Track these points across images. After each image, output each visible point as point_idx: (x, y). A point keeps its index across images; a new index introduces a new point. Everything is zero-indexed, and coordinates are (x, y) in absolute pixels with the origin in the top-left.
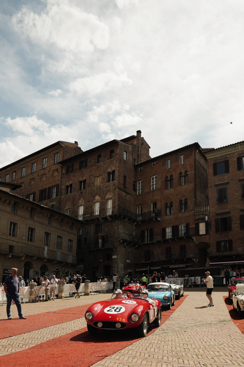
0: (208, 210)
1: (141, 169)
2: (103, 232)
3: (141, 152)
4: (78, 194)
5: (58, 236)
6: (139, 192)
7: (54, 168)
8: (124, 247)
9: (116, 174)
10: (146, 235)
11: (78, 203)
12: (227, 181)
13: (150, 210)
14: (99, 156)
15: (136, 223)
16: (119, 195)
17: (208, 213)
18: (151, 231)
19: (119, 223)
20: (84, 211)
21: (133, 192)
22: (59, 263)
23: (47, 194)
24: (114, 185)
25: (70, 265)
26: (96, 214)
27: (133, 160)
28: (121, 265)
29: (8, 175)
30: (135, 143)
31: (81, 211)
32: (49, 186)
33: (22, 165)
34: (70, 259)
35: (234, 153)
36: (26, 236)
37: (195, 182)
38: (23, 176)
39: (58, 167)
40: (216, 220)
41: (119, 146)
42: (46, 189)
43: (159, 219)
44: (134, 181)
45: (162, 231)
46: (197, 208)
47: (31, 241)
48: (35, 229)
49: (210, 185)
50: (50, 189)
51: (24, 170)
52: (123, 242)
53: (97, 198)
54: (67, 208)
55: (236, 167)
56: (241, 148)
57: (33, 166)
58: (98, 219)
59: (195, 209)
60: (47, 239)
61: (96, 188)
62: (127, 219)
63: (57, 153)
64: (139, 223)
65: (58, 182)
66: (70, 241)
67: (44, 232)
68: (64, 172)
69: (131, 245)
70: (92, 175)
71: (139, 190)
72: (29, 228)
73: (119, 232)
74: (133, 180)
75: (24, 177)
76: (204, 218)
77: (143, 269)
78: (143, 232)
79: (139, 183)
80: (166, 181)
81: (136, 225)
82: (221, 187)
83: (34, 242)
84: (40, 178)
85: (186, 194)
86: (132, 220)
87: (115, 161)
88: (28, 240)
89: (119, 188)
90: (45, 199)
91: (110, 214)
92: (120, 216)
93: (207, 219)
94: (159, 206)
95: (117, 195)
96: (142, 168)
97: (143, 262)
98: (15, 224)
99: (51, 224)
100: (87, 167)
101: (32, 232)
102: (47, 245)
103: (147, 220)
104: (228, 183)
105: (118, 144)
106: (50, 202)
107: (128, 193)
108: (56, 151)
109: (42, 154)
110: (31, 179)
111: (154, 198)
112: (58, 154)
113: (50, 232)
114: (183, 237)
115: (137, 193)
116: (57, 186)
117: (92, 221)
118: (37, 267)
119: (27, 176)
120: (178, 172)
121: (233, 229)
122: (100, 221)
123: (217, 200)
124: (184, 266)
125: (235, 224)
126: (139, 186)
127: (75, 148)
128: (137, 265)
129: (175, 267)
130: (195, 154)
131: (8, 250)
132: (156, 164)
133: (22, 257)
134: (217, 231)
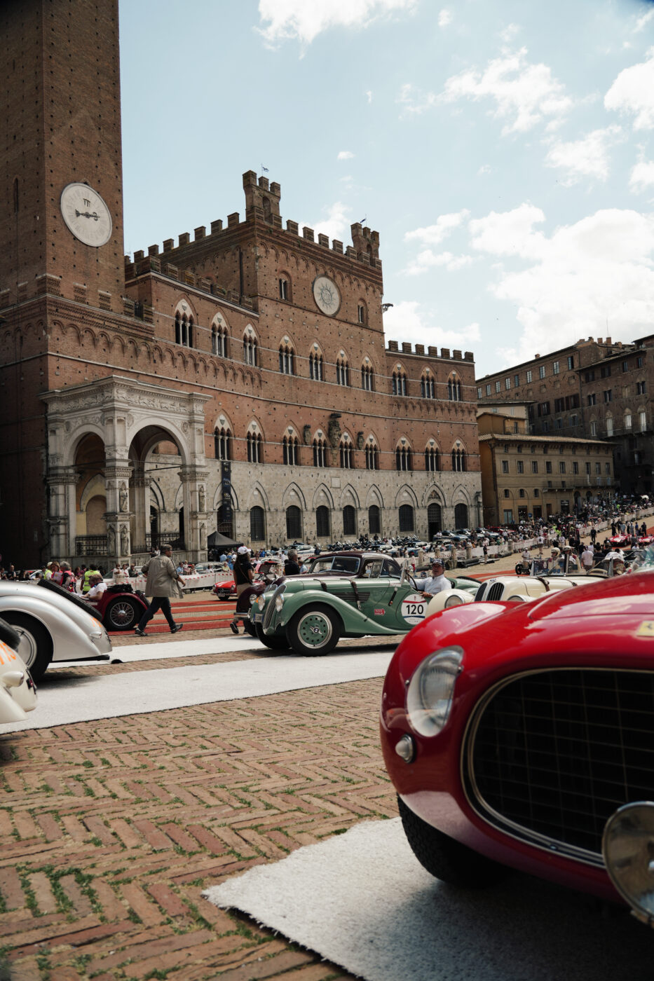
2: (638, 448)
4: (603, 406)
5: (597, 463)
7: (569, 374)
9: (647, 385)
11: (605, 416)
14: (624, 363)
20: (613, 426)
23: (565, 404)
24: (646, 397)
25: (610, 487)
26: (628, 428)
29: (508, 378)
31: (610, 424)
32: (567, 395)
33: (527, 368)
34: (610, 482)
36: (572, 471)
38: (529, 381)
39: (574, 374)
41: (647, 354)
42: (562, 399)
47: (576, 473)
48: (577, 462)
50: (568, 398)
51: (529, 375)
53: (627, 410)
54: (592, 420)
57: (541, 371)
58: (631, 434)
61: (624, 400)
63: (570, 357)
65: (577, 391)
66: (607, 464)
67: (585, 462)
68: (583, 380)
70: (618, 386)
72: (574, 463)
75: (530, 383)
84: (552, 385)
87: (644, 371)
90: (563, 410)
91: (645, 430)
95: (651, 409)
100: (610, 376)
106: (571, 414)
108: (569, 354)
109: (551, 358)
110: (540, 386)
116: (577, 395)
117: (625, 436)
118: (583, 494)
119: (534, 382)
122: (633, 436)
127: (590, 345)
131: (562, 486)
133: (572, 489)
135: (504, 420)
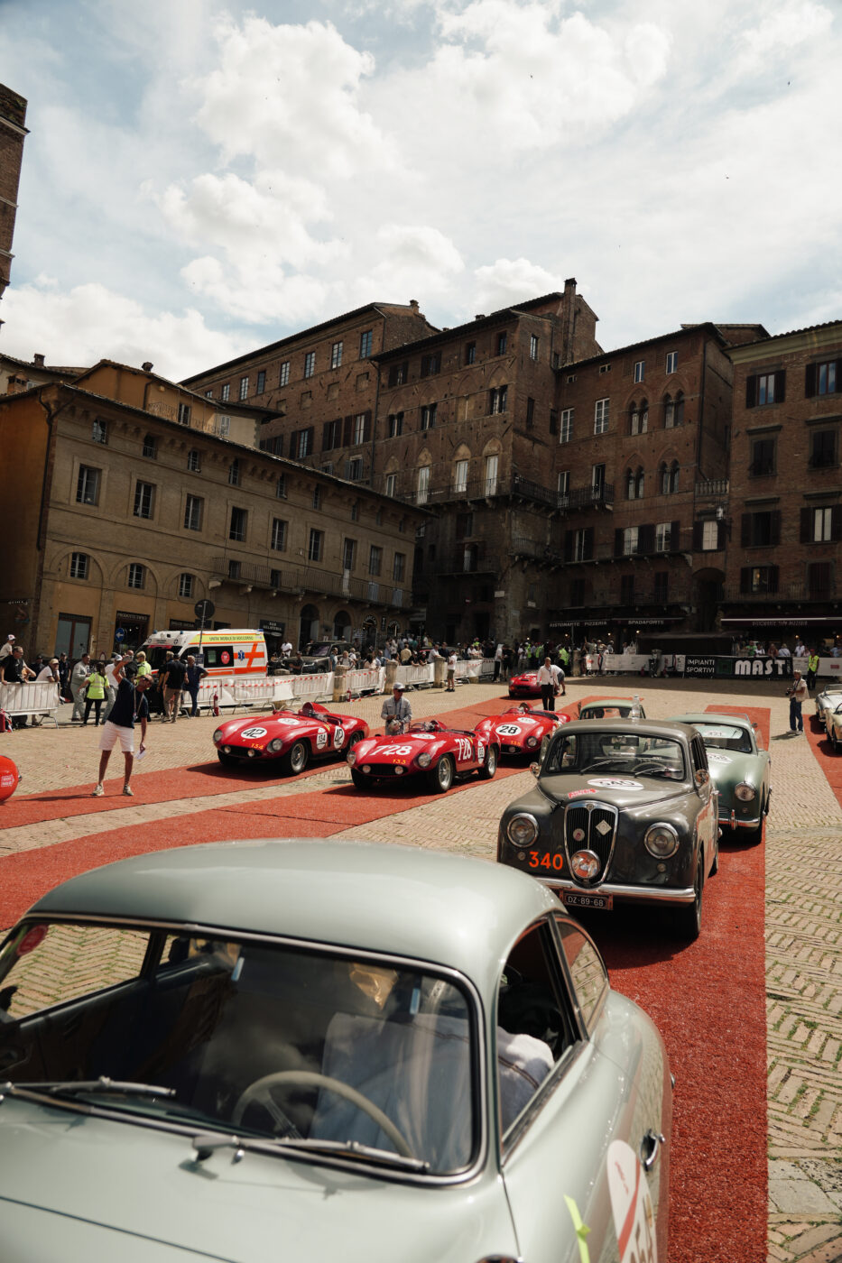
0: (726, 490)
1: (571, 379)
2: (473, 535)
3: (573, 334)
4: (416, 439)
5: (374, 548)
6: (564, 438)
7: (359, 368)
8: (524, 572)
9: (511, 393)
10: (577, 545)
11: (417, 461)
12: (776, 424)
13: (589, 482)
14: (471, 346)
15: (553, 513)
16: (513, 448)
17: (725, 498)
18: (590, 534)
19: (514, 514)
20: (429, 482)
21: (549, 438)
22: (376, 607)
23: (342, 434)
24: (505, 422)
25: (398, 612)
26: (460, 490)
27: (553, 356)
28: (515, 614)
29: (245, 378)
30: (560, 311)
31: (425, 479)
32: (348, 414)
33: (283, 355)
34: (399, 599)
35: (799, 354)
36: (304, 550)
37: (701, 421)
38: (282, 385)
39: (370, 367)
40: (745, 518)
41: (520, 324)
42: (339, 421)
43: (608, 507)
44: (552, 410)
45: (614, 537)
46: (700, 486)
47: (315, 559)
48: (323, 532)
49: (736, 431)
50: (350, 421)
51: (286, 368)
52: (520, 559)
53: (463, 450)
54: (390, 470)
55: (803, 389)
56: (818, 342)
57: (308, 361)
58: (463, 503)
59: (697, 489)
60: (349, 555)
61: (460, 427)
62: (532, 505)
63: (367, 332)
64: (562, 514)
65: (369, 406)
66: (400, 555)
67: (344, 537)
68: (384, 381)
69: (541, 566)
70: (451, 394)
71: (565, 431)
72: (312, 530)
73: (513, 538)
74: (551, 407)
75: (285, 386)
76: (716, 512)
77: (565, 625)
78: (570, 536)
79: (566, 414)
80: (631, 412)
81: (552, 518)
82: (764, 437)
83: (321, 561)
84: (325, 391)
85: (675, 449)
86: (545, 507)
87: (508, 363)
88: (310, 558)
89: (516, 431)
90: (337, 446)
91: (493, 492)
92: (516, 498)
93: (720, 515)
94: (609, 477)
95: (511, 447)
96: (573, 376)
97: (567, 606)
98: (281, 524)
99: (358, 519)
100: (439, 373)
101: (317, 538)
102: (348, 565)
103: (580, 508)
104: (779, 428)
105: (518, 321)
106: (350, 455)
107: (538, 440)
108: (365, 326)
109: (330, 331)
110: (302, 394)
111: (600, 455)
112: (370, 334)
113: (354, 538)
114: (664, 553)
115: (558, 440)
116: (368, 415)
117: (450, 506)
118: (327, 616)
119: (293, 384)
120: (661, 394)
121: (784, 541)
122: (469, 508)
123: (749, 469)
124: (662, 622)
125: (788, 529)
126: (565, 421)
127: (411, 316)
128: (553, 614)
129: (641, 623)
130: (704, 351)
131: (269, 581)
132: (609, 368)
133: (297, 595)
134: (745, 543)
135: (147, 385)
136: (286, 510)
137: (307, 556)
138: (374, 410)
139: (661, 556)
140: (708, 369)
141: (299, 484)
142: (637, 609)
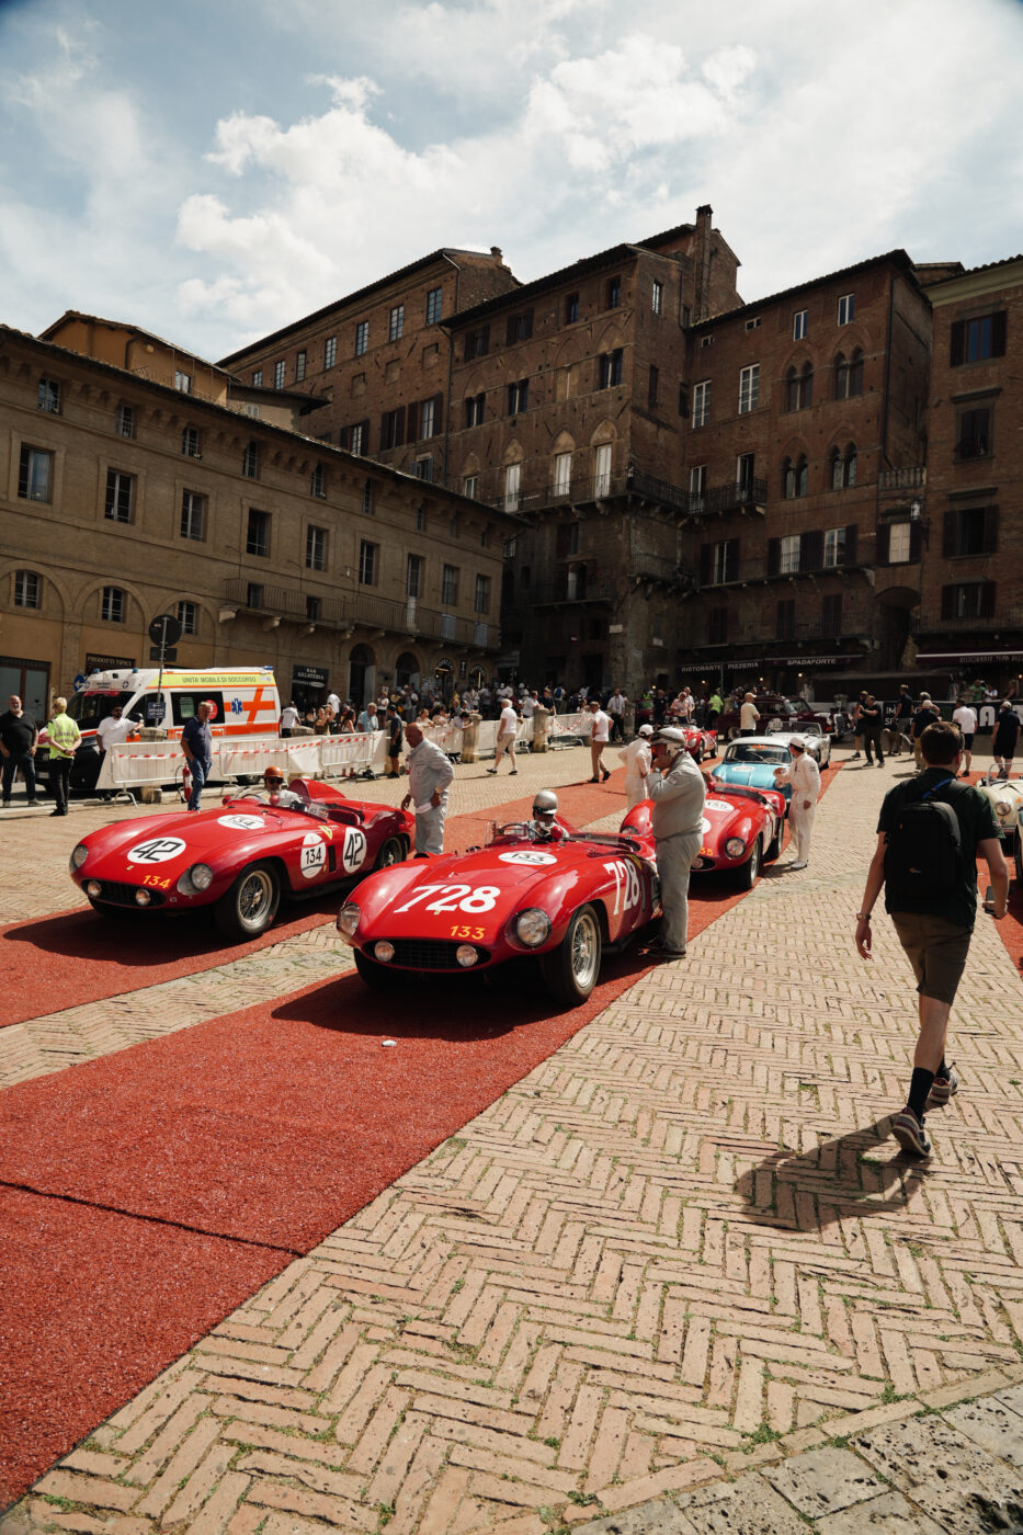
0: (922, 481)
1: (706, 342)
2: (580, 552)
3: (708, 281)
4: (502, 427)
5: (447, 567)
6: (698, 421)
7: (426, 338)
8: (647, 599)
9: (627, 360)
10: (717, 562)
11: (503, 458)
12: (993, 386)
13: (733, 479)
14: (572, 300)
15: (685, 521)
16: (632, 433)
17: (921, 491)
18: (734, 548)
19: (633, 521)
20: (521, 483)
21: (679, 422)
22: (451, 646)
23: (406, 427)
25: (483, 654)
26: (561, 493)
27: (682, 311)
28: (636, 655)
29: (280, 362)
30: (690, 250)
31: (514, 477)
32: (413, 400)
33: (327, 328)
34: (482, 637)
36: (353, 569)
37: (887, 387)
38: (328, 367)
39: (439, 335)
40: (948, 517)
41: (639, 264)
42: (401, 410)
43: (759, 510)
44: (682, 384)
45: (766, 550)
46: (885, 476)
47: (368, 581)
48: (378, 545)
49: (937, 399)
50: (416, 409)
51: (332, 345)
52: (642, 582)
53: (565, 439)
54: (468, 471)
57: (360, 334)
58: (566, 509)
59: (881, 480)
60: (415, 577)
61: (560, 408)
62: (657, 510)
63: (435, 290)
64: (697, 521)
65: (439, 388)
66: (483, 578)
67: (406, 553)
68: (458, 353)
69: (669, 591)
70: (548, 366)
71: (699, 411)
72: (363, 543)
73: (633, 552)
74: (681, 380)
75: (331, 369)
76: (909, 510)
77: (702, 668)
78: (706, 552)
79: (700, 389)
80: (790, 382)
81: (684, 528)
82: (974, 405)
83: (376, 585)
84: (382, 372)
86: (673, 511)
87: (623, 318)
88: (361, 581)
89: (635, 410)
90: (399, 443)
91: (606, 492)
92: (636, 499)
93: (916, 513)
94: (760, 470)
95: (628, 433)
96: (709, 338)
97: (704, 644)
98: (321, 533)
99: (425, 529)
100: (530, 337)
101: (370, 554)
102: (414, 592)
103: (720, 513)
104: (996, 392)
105: (636, 260)
106: (417, 453)
107: (663, 423)
108: (432, 281)
109: (386, 292)
110: (354, 377)
111: (748, 441)
112: (439, 292)
113: (421, 554)
114: (836, 569)
115: (690, 424)
116: (438, 400)
117: (549, 514)
118: (386, 660)
119: (341, 366)
120: (830, 354)
121: (1003, 547)
122: (574, 515)
123: (955, 450)
124: (833, 661)
125: (1008, 530)
126: (699, 399)
127: (492, 267)
128: (685, 655)
129: (804, 663)
130: (892, 291)
131: (305, 612)
132: (759, 323)
133: (343, 631)
134: (948, 551)
135: (129, 344)
136: (325, 513)
137: (357, 578)
138: (446, 393)
139: (832, 573)
140: (895, 316)
141: (343, 478)
142: (800, 645)
